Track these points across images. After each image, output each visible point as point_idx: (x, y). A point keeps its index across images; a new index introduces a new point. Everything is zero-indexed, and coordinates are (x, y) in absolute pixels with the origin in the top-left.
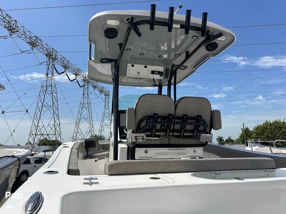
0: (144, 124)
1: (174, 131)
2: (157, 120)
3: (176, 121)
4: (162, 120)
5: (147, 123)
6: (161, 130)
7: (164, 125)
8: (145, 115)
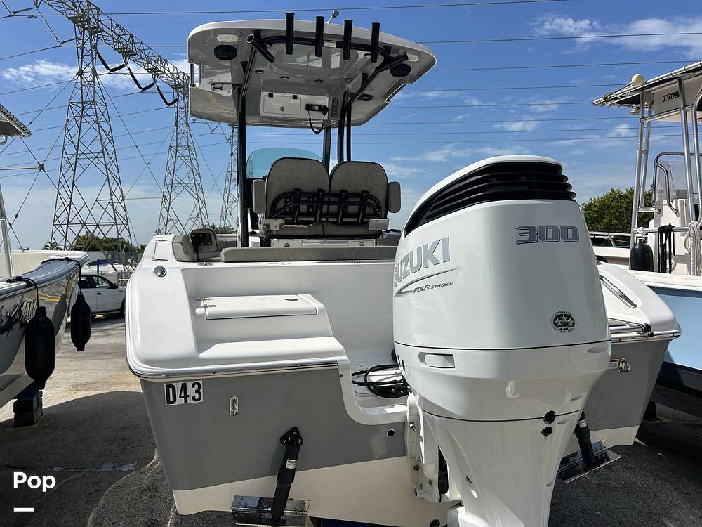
0: (281, 204)
1: (329, 214)
2: (300, 198)
3: (332, 199)
4: (309, 198)
5: (286, 202)
6: (308, 214)
7: (312, 207)
8: (282, 191)
